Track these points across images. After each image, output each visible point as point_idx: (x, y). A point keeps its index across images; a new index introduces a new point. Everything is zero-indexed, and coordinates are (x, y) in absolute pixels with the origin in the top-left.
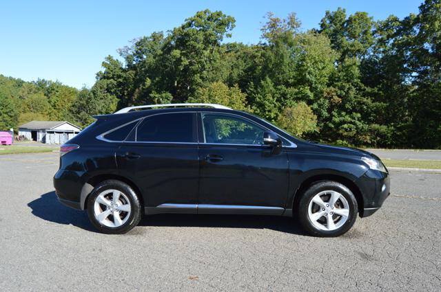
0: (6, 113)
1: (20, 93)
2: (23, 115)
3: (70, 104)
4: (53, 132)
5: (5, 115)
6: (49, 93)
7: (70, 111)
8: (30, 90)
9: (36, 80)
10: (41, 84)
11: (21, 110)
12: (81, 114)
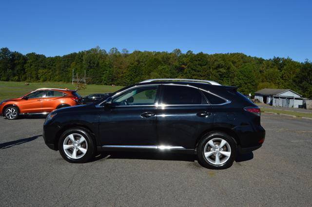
0: (250, 83)
1: (261, 68)
2: (261, 84)
3: (294, 76)
4: (278, 98)
5: (249, 84)
6: (281, 67)
7: (294, 81)
8: (268, 66)
9: (272, 58)
10: (276, 61)
11: (260, 80)
12: (303, 83)
